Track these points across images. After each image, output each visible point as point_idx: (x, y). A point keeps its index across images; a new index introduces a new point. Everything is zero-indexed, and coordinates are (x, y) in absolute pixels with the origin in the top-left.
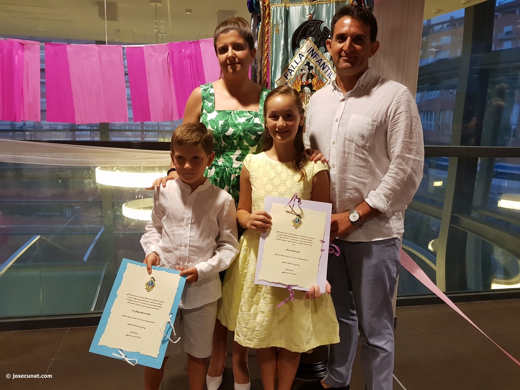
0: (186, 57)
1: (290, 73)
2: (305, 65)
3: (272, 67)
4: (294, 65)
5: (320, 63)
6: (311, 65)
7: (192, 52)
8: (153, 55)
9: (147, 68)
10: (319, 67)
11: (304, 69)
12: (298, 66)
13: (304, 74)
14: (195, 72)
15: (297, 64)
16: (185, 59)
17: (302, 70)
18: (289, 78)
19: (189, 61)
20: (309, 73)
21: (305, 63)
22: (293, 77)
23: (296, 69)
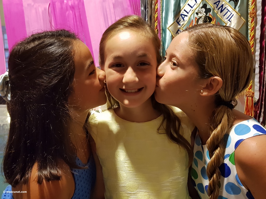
0: (69, 8)
1: (183, 18)
2: (202, 7)
3: (162, 12)
4: (188, 8)
5: (218, 5)
6: (208, 7)
7: (74, 3)
8: (33, 6)
9: (26, 19)
10: (217, 10)
11: (200, 13)
12: (192, 9)
13: (201, 17)
14: (78, 23)
15: (192, 7)
16: (67, 10)
17: (197, 14)
18: (181, 24)
19: (71, 12)
20: (206, 17)
21: (201, 5)
22: (186, 22)
23: (190, 13)
